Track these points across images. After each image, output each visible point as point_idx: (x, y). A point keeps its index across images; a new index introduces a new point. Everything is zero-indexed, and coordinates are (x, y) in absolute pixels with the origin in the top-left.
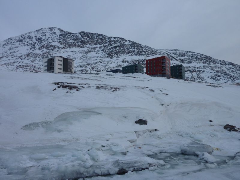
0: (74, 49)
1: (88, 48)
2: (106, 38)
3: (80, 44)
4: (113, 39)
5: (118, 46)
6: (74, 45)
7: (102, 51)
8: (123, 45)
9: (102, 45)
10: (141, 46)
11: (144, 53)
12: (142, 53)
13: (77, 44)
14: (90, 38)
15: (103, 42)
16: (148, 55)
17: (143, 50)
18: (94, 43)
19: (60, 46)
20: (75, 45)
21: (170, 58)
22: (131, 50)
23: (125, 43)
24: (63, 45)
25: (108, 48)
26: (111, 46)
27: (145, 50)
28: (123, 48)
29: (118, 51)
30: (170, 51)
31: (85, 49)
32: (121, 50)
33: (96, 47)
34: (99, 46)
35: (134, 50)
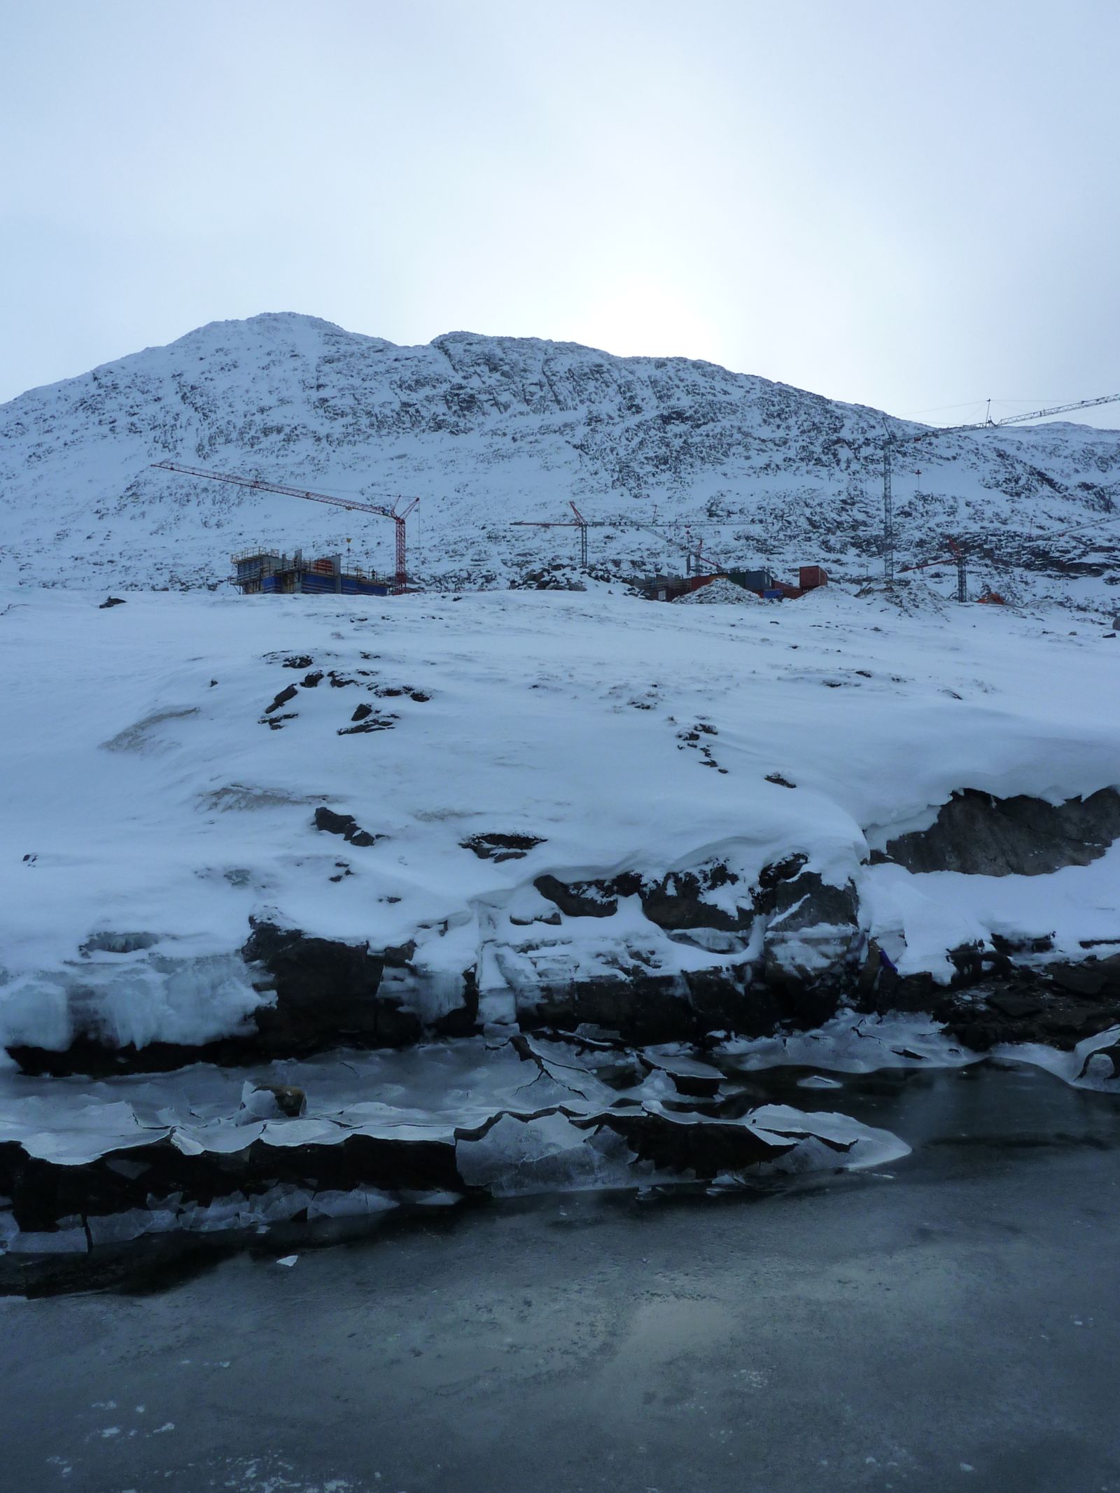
0: (409, 443)
1: (494, 433)
2: (606, 367)
3: (441, 408)
4: (643, 373)
5: (680, 416)
6: (406, 418)
7: (581, 447)
8: (711, 404)
9: (582, 411)
10: (829, 407)
11: (850, 454)
12: (835, 455)
13: (424, 412)
14: (503, 374)
15: (584, 396)
16: (871, 467)
17: (845, 434)
18: (528, 402)
19: (323, 432)
20: (416, 419)
21: (1021, 483)
22: (766, 432)
23: (726, 393)
24: (342, 421)
25: (617, 431)
26: (638, 418)
27: (855, 436)
28: (711, 425)
29: (677, 443)
30: (1018, 437)
31: (474, 442)
32: (697, 439)
33: (545, 430)
34: (557, 418)
35: (781, 433)
